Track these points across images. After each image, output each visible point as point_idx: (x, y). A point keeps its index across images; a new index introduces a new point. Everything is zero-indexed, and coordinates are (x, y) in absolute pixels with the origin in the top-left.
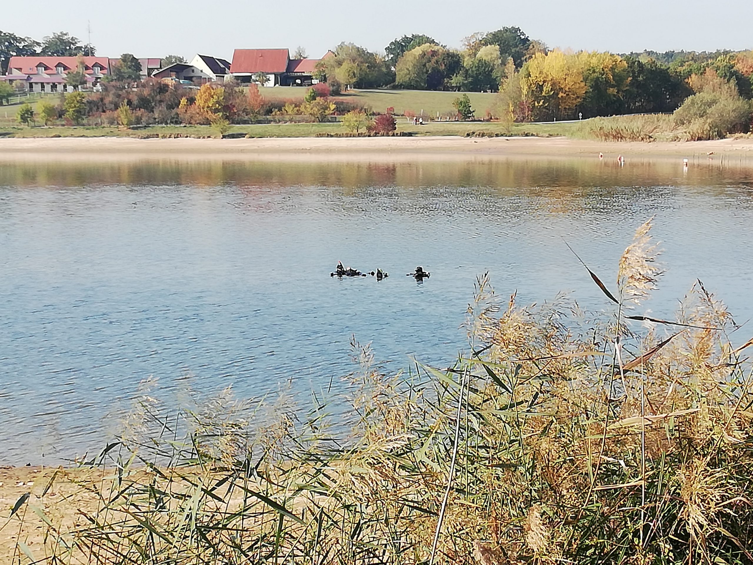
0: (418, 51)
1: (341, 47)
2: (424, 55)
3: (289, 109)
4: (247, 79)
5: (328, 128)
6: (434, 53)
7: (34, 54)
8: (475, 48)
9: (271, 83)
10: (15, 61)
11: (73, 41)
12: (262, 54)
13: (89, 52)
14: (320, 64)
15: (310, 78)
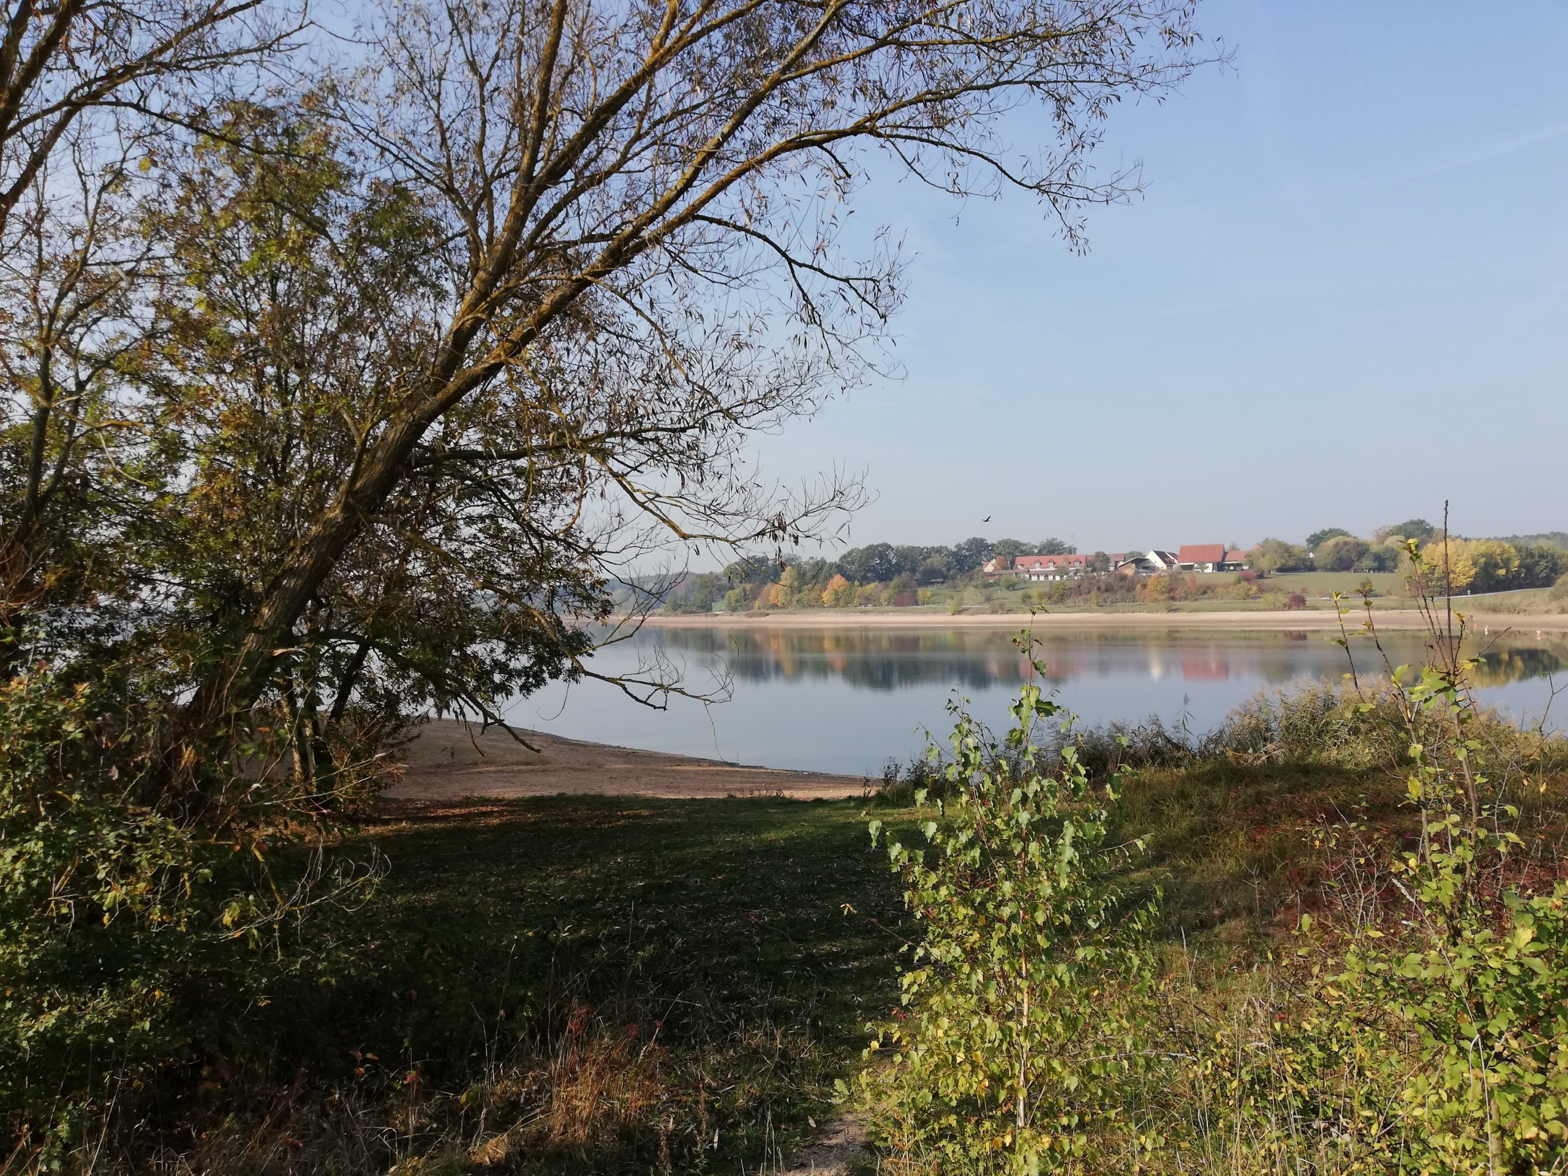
0: (1331, 542)
1: (1266, 541)
2: (1337, 544)
3: (1221, 590)
4: (1191, 567)
5: (1251, 603)
6: (1346, 543)
7: (1032, 554)
8: (1383, 537)
9: (1210, 570)
10: (1019, 560)
11: (1061, 544)
12: (1202, 548)
13: (1071, 551)
14: (1248, 556)
15: (1240, 565)
